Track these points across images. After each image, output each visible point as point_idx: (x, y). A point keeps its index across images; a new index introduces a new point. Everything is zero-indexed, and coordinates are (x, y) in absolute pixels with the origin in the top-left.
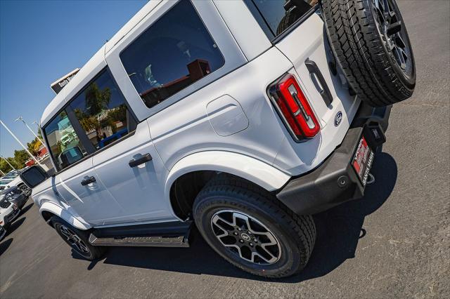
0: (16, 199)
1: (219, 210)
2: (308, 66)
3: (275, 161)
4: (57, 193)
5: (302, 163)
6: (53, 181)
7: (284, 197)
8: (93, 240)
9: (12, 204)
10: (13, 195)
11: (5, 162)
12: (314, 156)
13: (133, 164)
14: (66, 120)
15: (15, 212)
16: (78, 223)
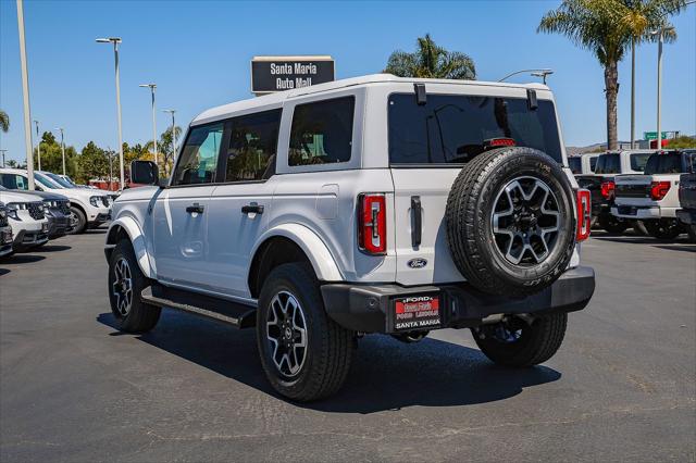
0: (54, 219)
1: (283, 289)
2: (413, 202)
3: (339, 258)
4: (150, 210)
5: (354, 271)
6: (158, 194)
7: (327, 290)
8: (147, 294)
9: (46, 220)
10: (53, 209)
11: (59, 152)
12: (367, 272)
13: (246, 210)
14: (219, 135)
15: (40, 234)
16: (146, 263)
